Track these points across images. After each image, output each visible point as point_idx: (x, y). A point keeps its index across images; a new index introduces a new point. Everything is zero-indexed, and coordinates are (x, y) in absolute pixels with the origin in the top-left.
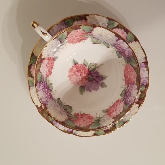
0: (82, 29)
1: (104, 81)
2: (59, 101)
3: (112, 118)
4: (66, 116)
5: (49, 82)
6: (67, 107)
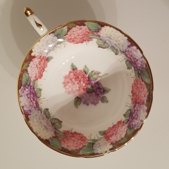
0: (87, 26)
1: (106, 95)
2: (47, 112)
3: (110, 143)
4: (53, 133)
5: (37, 87)
6: (56, 121)
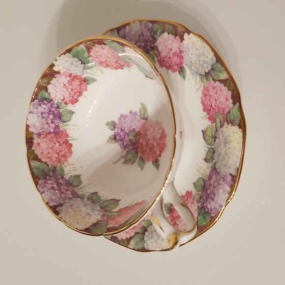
1: (111, 133)
3: (61, 72)
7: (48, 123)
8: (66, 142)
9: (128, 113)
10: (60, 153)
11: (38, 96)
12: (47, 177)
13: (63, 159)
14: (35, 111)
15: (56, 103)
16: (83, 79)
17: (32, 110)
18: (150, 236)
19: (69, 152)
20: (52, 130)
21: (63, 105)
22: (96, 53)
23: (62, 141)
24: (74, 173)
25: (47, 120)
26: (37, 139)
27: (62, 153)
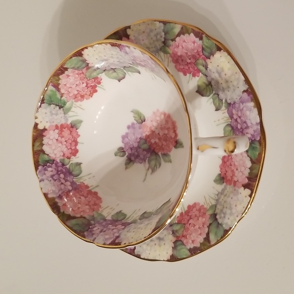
1: (124, 159)
2: (133, 70)
6: (120, 75)
7: (62, 183)
8: (90, 192)
9: (126, 130)
10: (90, 204)
11: (39, 162)
12: (91, 227)
13: (95, 207)
14: (44, 177)
15: (59, 161)
16: (70, 126)
17: (41, 178)
18: (223, 215)
19: (97, 199)
20: (70, 188)
21: (67, 161)
22: (65, 87)
23: (85, 192)
24: (114, 212)
25: (60, 181)
26: (61, 201)
27: (92, 202)
